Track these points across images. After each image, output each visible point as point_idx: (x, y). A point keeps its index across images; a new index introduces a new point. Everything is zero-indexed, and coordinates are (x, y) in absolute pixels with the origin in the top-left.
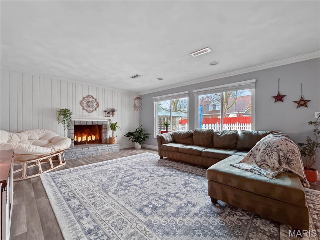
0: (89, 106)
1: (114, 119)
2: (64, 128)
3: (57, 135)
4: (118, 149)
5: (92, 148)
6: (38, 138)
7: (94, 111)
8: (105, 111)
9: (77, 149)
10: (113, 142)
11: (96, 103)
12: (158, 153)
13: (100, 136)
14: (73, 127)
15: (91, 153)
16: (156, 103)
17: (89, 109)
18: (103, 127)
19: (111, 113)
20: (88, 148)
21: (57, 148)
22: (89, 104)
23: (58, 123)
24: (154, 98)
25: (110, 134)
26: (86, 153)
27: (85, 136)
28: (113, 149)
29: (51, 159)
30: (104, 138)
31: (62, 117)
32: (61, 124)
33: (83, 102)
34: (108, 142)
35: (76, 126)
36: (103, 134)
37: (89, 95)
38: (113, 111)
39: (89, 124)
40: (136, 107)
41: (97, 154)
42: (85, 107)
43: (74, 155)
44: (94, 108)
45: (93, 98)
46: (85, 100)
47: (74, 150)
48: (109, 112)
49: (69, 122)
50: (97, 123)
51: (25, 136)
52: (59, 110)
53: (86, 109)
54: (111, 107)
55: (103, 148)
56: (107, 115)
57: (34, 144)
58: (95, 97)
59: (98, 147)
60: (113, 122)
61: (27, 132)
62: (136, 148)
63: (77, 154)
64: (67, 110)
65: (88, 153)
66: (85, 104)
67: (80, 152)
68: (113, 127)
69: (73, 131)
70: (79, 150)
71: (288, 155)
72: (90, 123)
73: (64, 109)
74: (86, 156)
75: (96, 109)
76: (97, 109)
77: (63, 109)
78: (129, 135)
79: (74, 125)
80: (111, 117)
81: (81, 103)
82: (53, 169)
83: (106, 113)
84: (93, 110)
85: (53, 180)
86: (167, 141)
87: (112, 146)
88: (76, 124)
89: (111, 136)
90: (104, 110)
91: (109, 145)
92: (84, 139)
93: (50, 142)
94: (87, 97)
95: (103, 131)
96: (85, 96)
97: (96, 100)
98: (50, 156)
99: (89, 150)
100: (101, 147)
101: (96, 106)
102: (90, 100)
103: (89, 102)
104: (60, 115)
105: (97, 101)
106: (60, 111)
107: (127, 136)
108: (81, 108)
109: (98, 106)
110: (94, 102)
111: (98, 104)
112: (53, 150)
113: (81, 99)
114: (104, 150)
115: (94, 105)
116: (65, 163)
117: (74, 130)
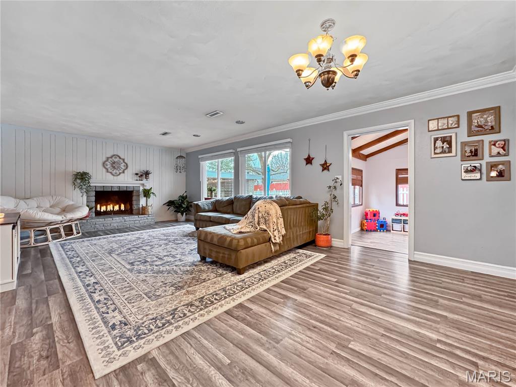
0: (114, 168)
1: (148, 184)
2: (81, 194)
3: (71, 203)
4: (153, 220)
5: (117, 218)
6: (48, 206)
7: (122, 174)
8: (137, 174)
9: (98, 220)
10: (146, 213)
11: (123, 164)
12: (193, 223)
13: (131, 205)
14: (94, 193)
15: (115, 225)
16: (202, 163)
17: (114, 171)
18: (134, 194)
19: (144, 175)
20: (111, 219)
21: (70, 216)
22: (114, 165)
23: (74, 188)
24: (200, 157)
25: (143, 202)
26: (109, 225)
27: (111, 206)
28: (146, 220)
29: (62, 228)
30: (135, 207)
31: (79, 181)
32: (77, 190)
33: (107, 163)
34: (140, 213)
35: (97, 192)
36: (134, 203)
37: (115, 154)
38: (147, 174)
39: (115, 190)
40: (177, 169)
41: (123, 226)
42: (109, 169)
43: (93, 226)
44: (122, 170)
45: (120, 158)
46: (109, 161)
47: (93, 220)
48: (141, 175)
49: (88, 188)
50: (125, 189)
51: (33, 203)
52: (75, 173)
53: (111, 171)
54: (144, 168)
55: (132, 219)
56: (138, 179)
57: (45, 211)
58: (122, 157)
59: (125, 218)
60: (148, 188)
61: (35, 199)
62: (179, 220)
63: (96, 225)
64: (85, 173)
65: (112, 224)
66: (109, 166)
67: (101, 223)
68: (147, 193)
69: (93, 199)
70: (100, 220)
71: (265, 216)
72: (116, 188)
73: (82, 172)
74: (109, 228)
75: (123, 172)
76: (126, 171)
77: (79, 173)
78: (170, 203)
79: (95, 191)
80: (144, 181)
81: (104, 164)
82: (65, 239)
83: (138, 176)
84: (120, 173)
85: (62, 248)
86: (205, 209)
87: (145, 217)
88: (97, 190)
89: (144, 205)
90: (135, 173)
91: (140, 216)
92: (110, 208)
93: (64, 211)
94: (111, 157)
95: (134, 198)
96: (109, 155)
97: (124, 160)
98: (61, 225)
99: (114, 221)
100: (129, 218)
101: (123, 168)
102: (116, 160)
103: (114, 163)
104: (76, 179)
105: (126, 161)
106: (76, 175)
107: (168, 206)
108: (104, 170)
109: (127, 168)
110: (122, 163)
111: (127, 164)
112: (64, 218)
113: (104, 159)
114: (133, 222)
115: (122, 167)
116: (81, 234)
117: (94, 197)
